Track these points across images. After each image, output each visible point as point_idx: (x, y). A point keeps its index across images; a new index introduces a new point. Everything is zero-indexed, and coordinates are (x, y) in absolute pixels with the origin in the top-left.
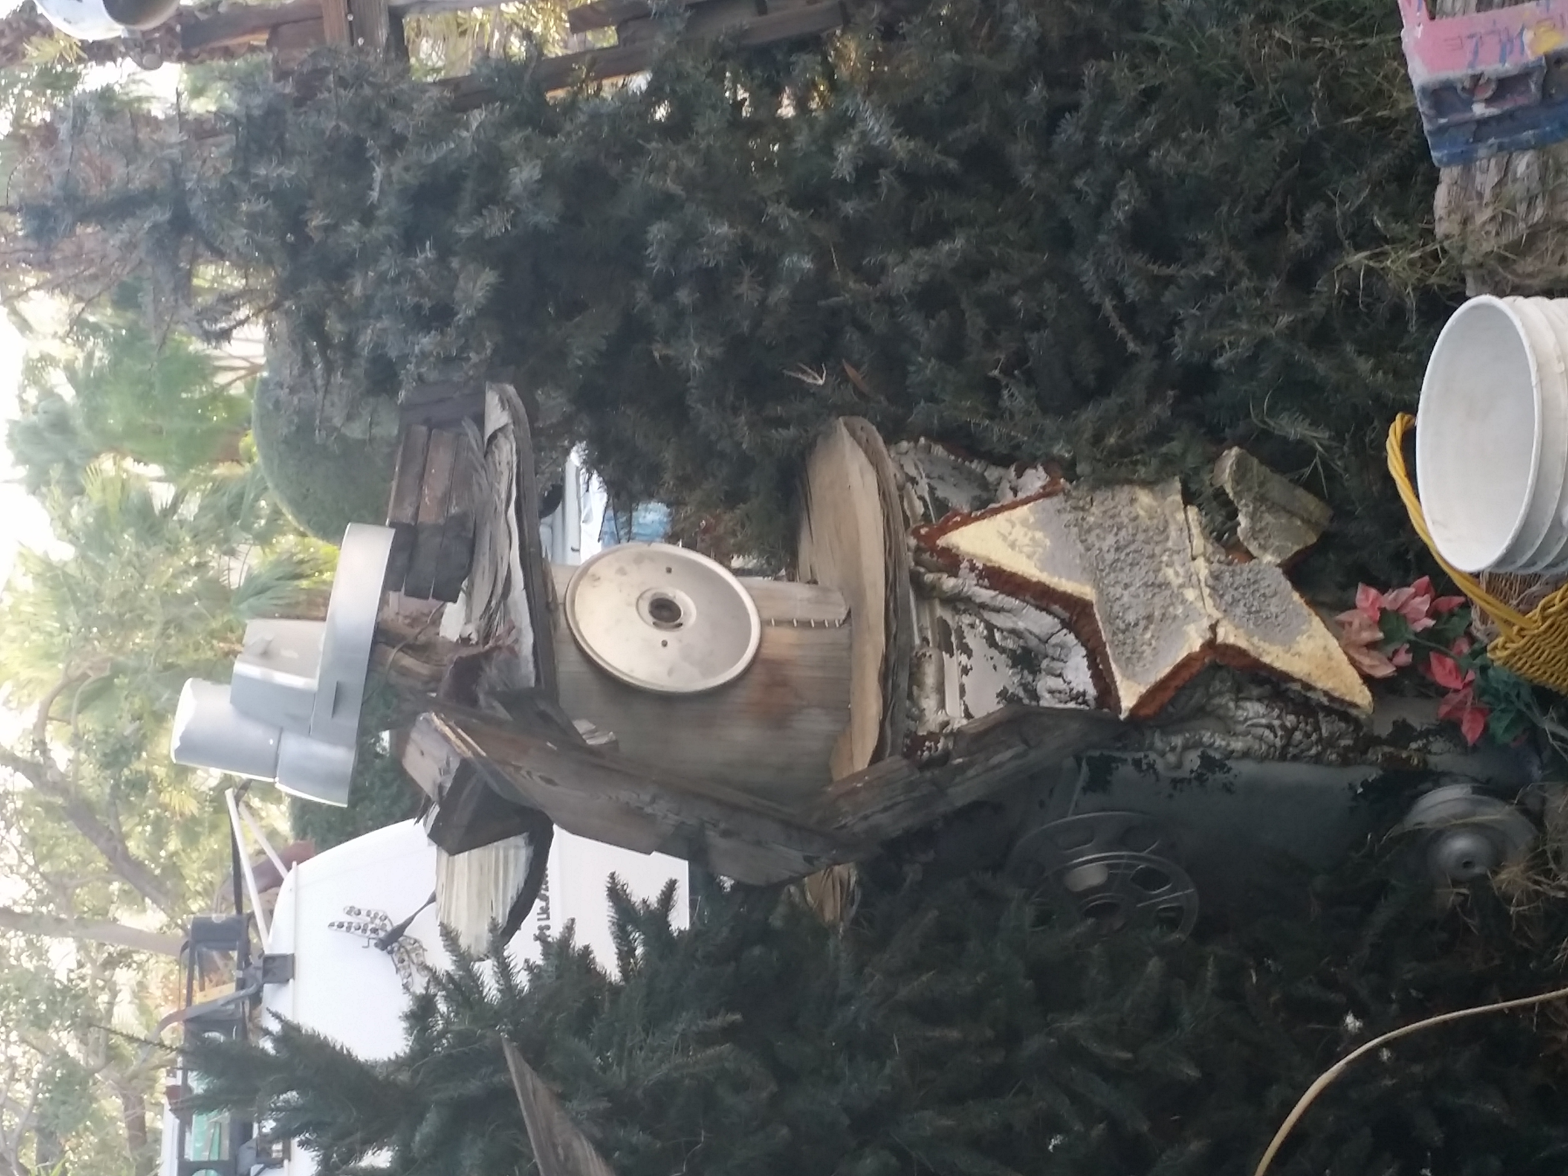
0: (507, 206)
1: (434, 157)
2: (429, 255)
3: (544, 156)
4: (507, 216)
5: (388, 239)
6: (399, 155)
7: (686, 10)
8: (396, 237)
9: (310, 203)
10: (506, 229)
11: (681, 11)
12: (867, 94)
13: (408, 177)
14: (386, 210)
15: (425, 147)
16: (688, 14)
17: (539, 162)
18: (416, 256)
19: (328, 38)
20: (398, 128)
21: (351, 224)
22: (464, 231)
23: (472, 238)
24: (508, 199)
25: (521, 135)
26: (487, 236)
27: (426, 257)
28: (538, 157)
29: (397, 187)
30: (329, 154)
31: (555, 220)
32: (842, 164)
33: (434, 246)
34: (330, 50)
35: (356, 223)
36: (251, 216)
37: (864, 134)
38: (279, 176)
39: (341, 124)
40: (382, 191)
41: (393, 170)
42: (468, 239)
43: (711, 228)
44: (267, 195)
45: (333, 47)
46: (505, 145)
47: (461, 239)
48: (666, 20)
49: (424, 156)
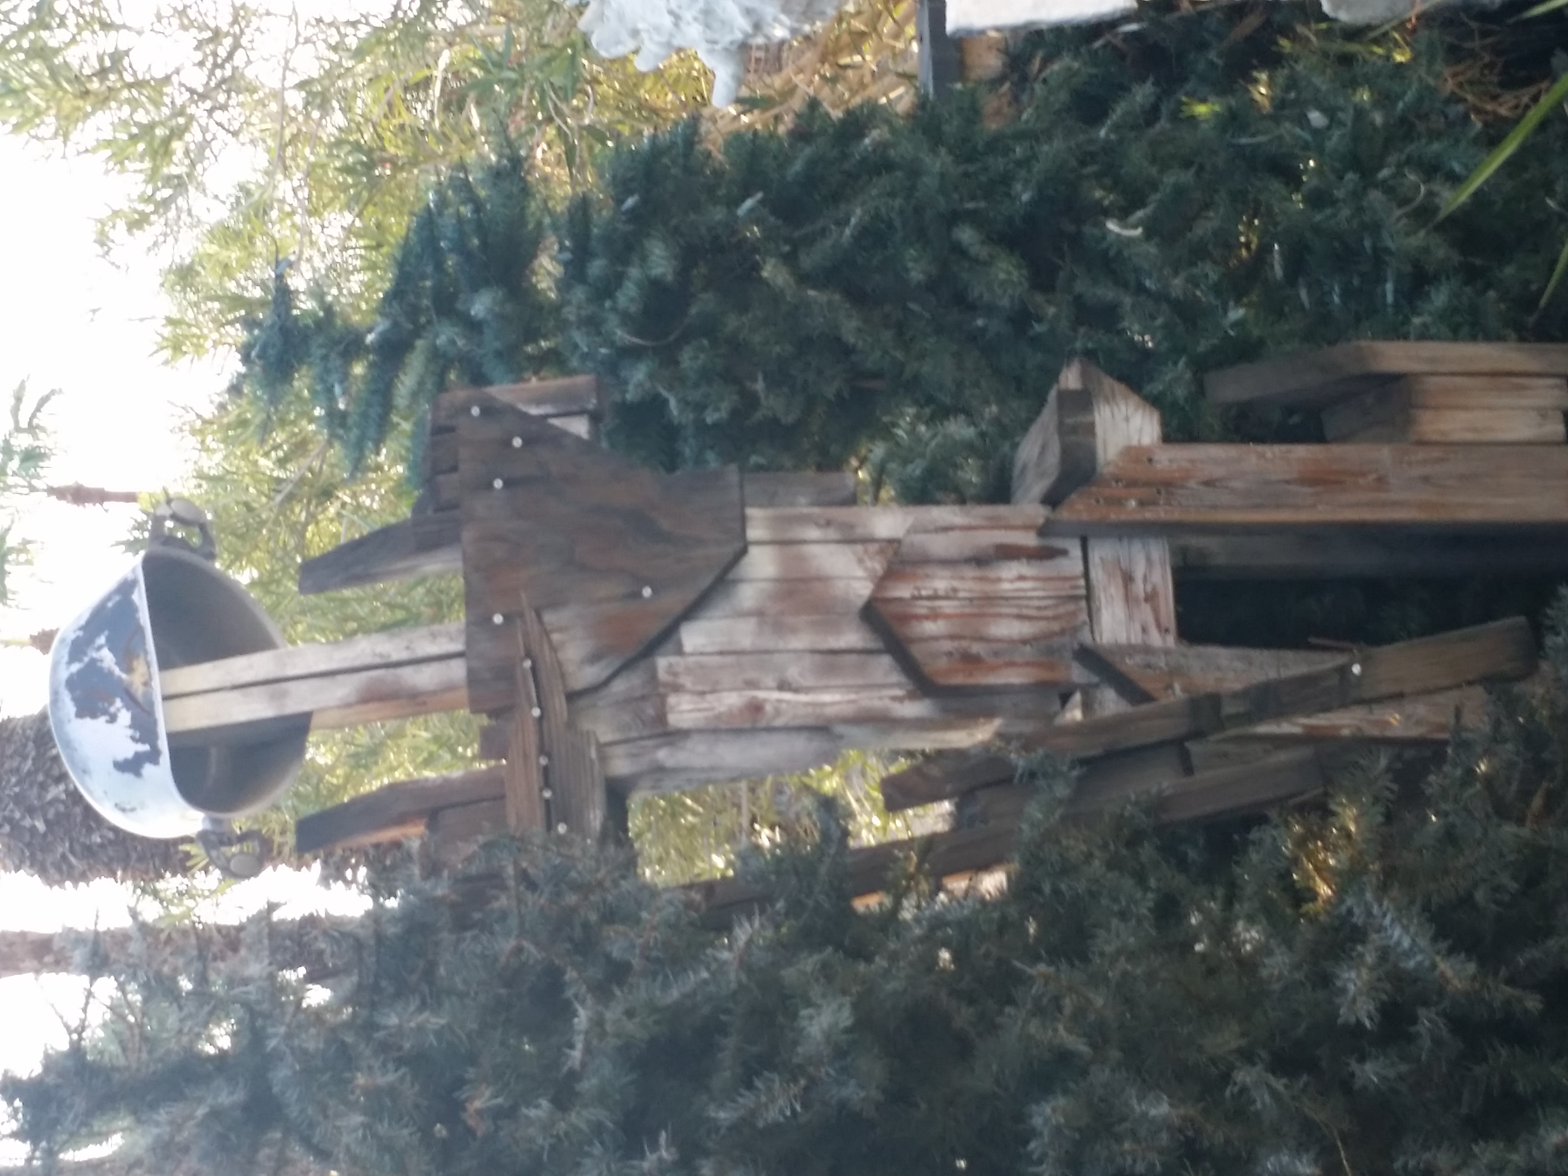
0: (793, 1073)
1: (675, 994)
2: (664, 1154)
3: (854, 991)
4: (794, 1090)
5: (598, 1129)
6: (618, 993)
7: (1072, 767)
8: (610, 1125)
9: (471, 1073)
10: (793, 1111)
11: (1065, 769)
12: (1383, 888)
13: (630, 1026)
14: (594, 1081)
15: (660, 978)
16: (1075, 773)
17: (847, 1000)
18: (642, 1157)
19: (512, 821)
20: (616, 952)
21: (538, 1106)
22: (724, 1116)
23: (734, 1128)
24: (796, 1060)
25: (816, 957)
26: (761, 1124)
27: (660, 1160)
28: (844, 992)
29: (612, 1042)
30: (503, 991)
31: (875, 1094)
32: (1354, 1001)
33: (673, 1142)
34: (513, 838)
35: (544, 1103)
36: (374, 1094)
37: (1384, 953)
38: (420, 1028)
39: (526, 944)
40: (588, 1050)
41: (609, 1015)
42: (730, 1128)
43: (1138, 1108)
44: (400, 1062)
45: (518, 835)
46: (789, 974)
47: (717, 1130)
48: (1041, 782)
49: (658, 993)
